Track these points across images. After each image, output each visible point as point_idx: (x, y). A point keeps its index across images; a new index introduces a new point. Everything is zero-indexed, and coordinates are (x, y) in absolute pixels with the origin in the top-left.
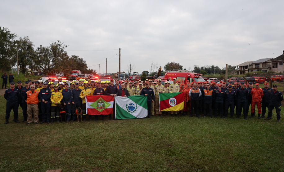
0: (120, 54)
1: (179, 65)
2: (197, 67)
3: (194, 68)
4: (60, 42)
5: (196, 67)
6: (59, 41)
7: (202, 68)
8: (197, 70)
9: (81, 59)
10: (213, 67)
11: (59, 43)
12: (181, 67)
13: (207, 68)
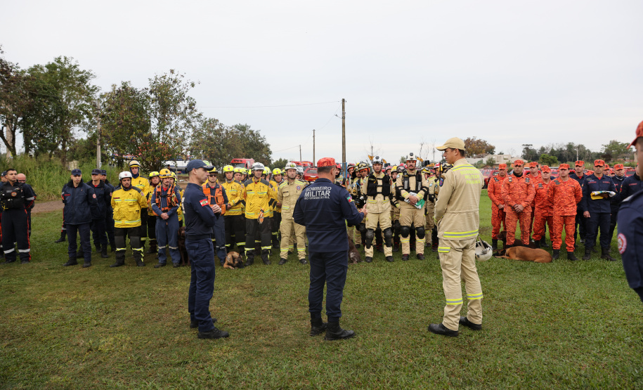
0: (344, 113)
1: (486, 145)
2: (530, 147)
3: (523, 151)
4: (176, 72)
5: (527, 149)
6: (172, 72)
7: (543, 149)
8: (531, 155)
9: (254, 132)
10: (570, 146)
11: (173, 77)
12: (490, 150)
13: (555, 149)
